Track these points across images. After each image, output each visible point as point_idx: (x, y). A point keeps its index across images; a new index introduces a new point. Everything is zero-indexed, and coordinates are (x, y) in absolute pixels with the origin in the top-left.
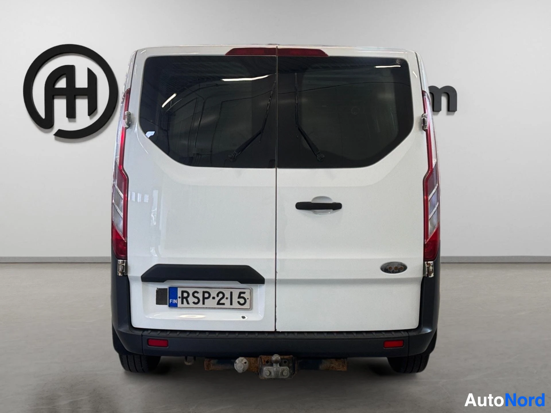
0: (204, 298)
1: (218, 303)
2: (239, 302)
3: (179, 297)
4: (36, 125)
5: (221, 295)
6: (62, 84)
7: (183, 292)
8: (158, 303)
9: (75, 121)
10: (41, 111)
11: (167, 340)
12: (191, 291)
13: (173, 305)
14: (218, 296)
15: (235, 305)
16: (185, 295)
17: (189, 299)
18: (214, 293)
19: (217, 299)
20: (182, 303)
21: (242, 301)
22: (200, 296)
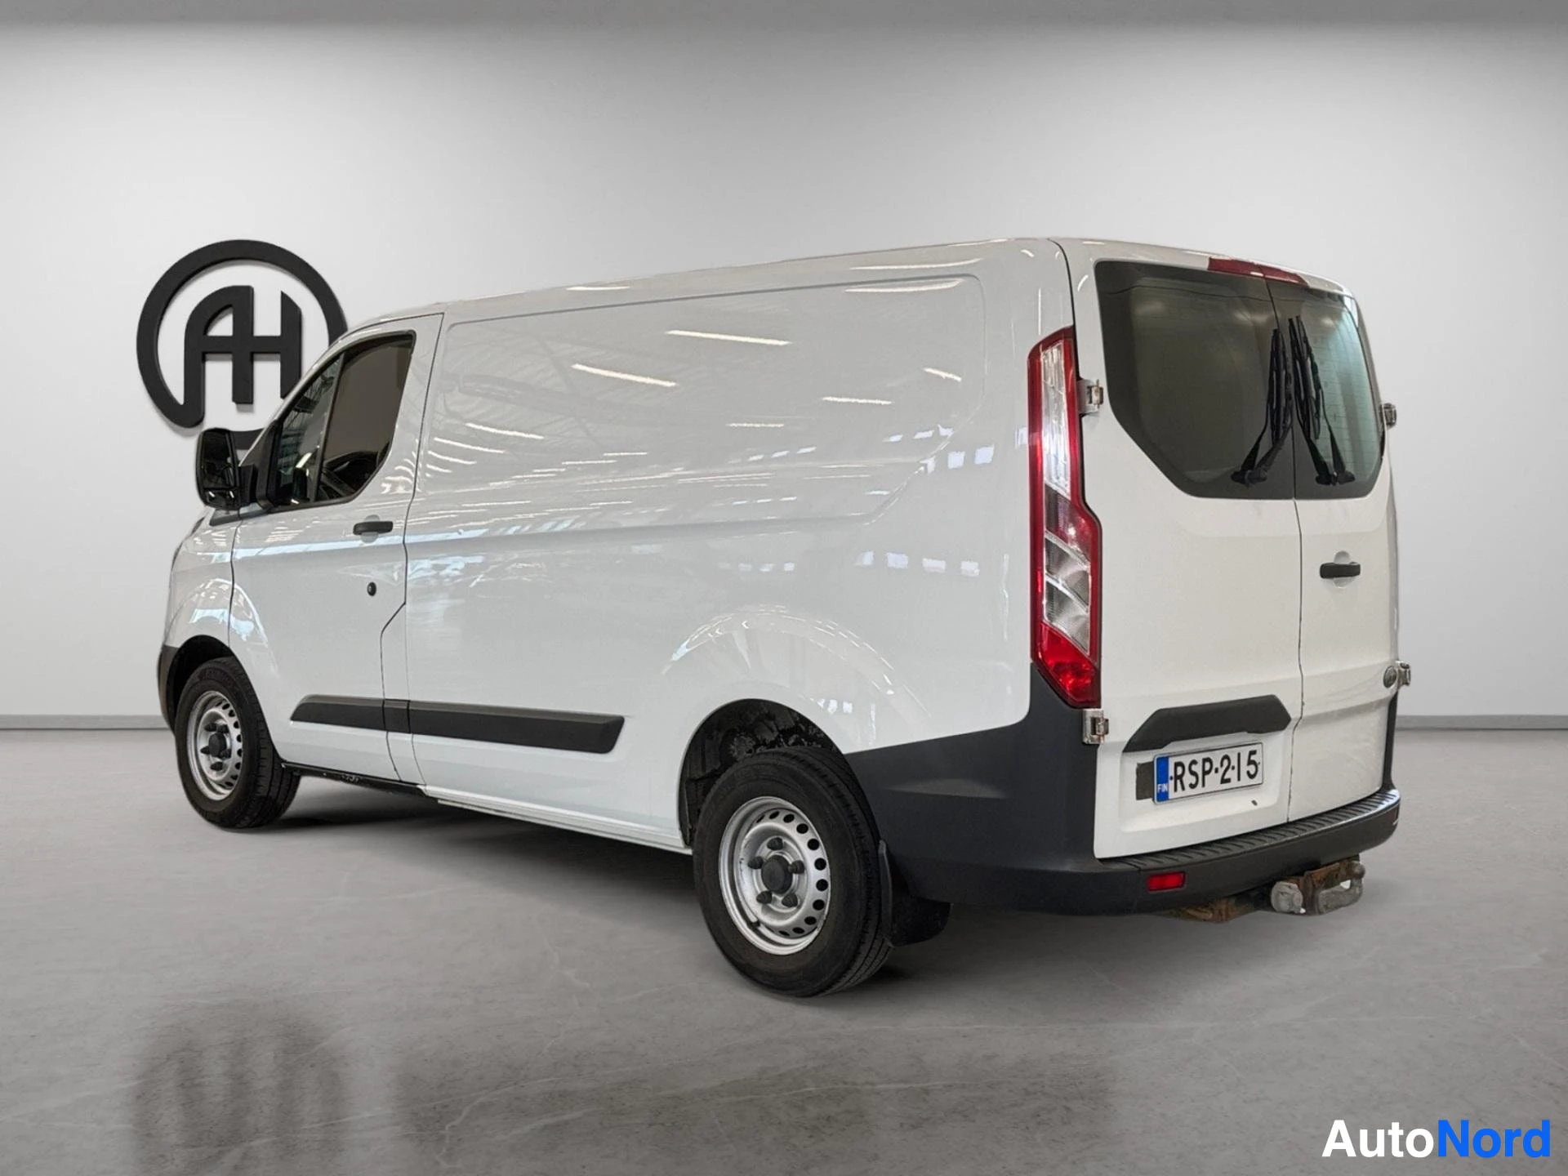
0: (1205, 773)
1: (1224, 781)
2: (1248, 773)
3: (1171, 778)
4: (165, 421)
5: (1226, 763)
6: (224, 327)
7: (1177, 765)
8: (1139, 797)
9: (251, 411)
10: (177, 388)
11: (1181, 872)
12: (1186, 760)
13: (1163, 797)
14: (1222, 765)
15: (1245, 780)
16: (1180, 771)
17: (1184, 778)
18: (1216, 758)
19: (1221, 771)
20: (1176, 790)
21: (1252, 769)
22: (1197, 769)
